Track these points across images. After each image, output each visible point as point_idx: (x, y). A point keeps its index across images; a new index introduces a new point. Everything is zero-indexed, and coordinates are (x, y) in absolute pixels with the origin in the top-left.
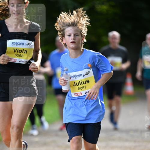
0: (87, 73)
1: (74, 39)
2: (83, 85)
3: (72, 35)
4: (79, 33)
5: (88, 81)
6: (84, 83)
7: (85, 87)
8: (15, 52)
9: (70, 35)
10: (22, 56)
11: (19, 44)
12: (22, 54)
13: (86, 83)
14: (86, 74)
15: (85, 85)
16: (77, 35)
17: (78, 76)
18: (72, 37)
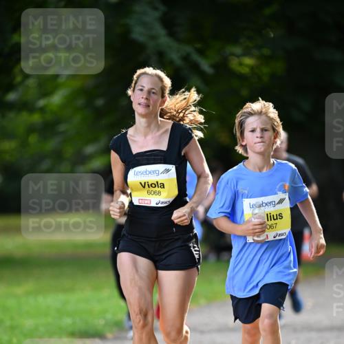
0: (281, 201)
1: (261, 137)
2: (273, 222)
3: (258, 130)
4: (269, 127)
5: (280, 216)
6: (275, 218)
7: (274, 225)
8: (144, 187)
9: (253, 131)
10: (159, 193)
11: (148, 172)
12: (157, 189)
13: (277, 219)
14: (279, 203)
15: (276, 221)
16: (266, 130)
17: (266, 204)
18: (258, 133)
